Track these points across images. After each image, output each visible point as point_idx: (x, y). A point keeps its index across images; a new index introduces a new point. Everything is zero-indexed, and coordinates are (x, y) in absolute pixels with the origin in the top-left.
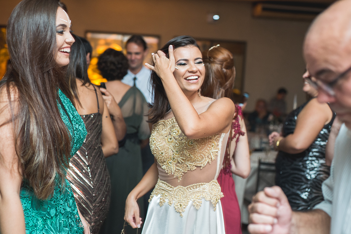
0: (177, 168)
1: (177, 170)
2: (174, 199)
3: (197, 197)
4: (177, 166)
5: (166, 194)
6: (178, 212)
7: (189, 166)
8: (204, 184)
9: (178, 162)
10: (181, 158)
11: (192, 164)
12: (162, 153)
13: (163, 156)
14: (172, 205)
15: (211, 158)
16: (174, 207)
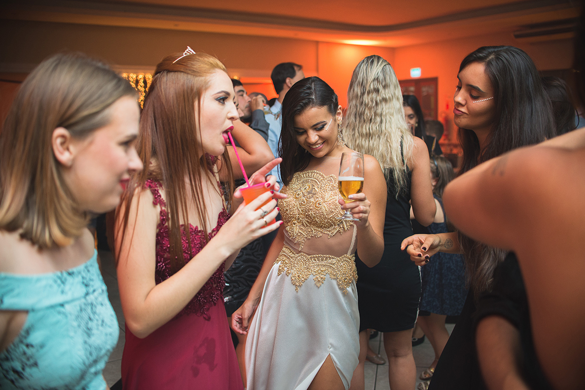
0: (300, 231)
1: (299, 234)
2: (293, 268)
3: (320, 271)
4: (301, 229)
5: (286, 261)
6: (294, 285)
7: (314, 231)
8: (333, 258)
9: (303, 224)
10: (306, 219)
11: (317, 229)
12: (287, 210)
13: (287, 214)
14: (290, 276)
15: (343, 227)
16: (291, 278)
